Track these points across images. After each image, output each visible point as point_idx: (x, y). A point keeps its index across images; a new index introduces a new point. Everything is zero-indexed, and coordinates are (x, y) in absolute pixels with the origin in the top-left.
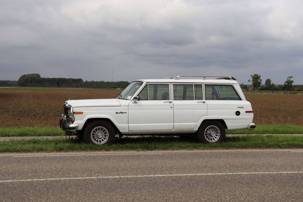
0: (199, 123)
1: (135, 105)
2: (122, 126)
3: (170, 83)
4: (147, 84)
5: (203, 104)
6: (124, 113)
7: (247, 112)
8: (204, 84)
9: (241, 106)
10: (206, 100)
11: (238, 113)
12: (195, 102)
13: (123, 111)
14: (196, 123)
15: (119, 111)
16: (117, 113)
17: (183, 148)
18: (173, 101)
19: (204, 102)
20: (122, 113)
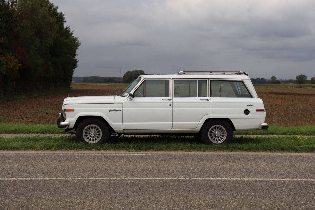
0: (201, 123)
1: (130, 103)
2: (116, 124)
3: (171, 78)
4: (145, 80)
5: (207, 101)
6: (118, 111)
7: (257, 110)
8: (210, 80)
9: (250, 104)
10: (211, 97)
11: (247, 112)
12: (197, 99)
13: (117, 109)
14: (198, 123)
15: (112, 109)
16: (110, 111)
17: (181, 149)
18: (173, 98)
19: (208, 100)
20: (115, 110)
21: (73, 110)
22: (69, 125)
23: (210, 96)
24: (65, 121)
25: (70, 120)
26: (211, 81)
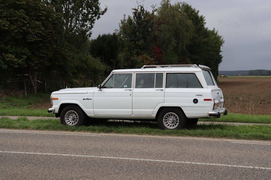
0: (156, 110)
1: (100, 93)
3: (134, 72)
4: (113, 74)
6: (89, 99)
7: (205, 100)
8: (166, 72)
9: (199, 94)
11: (196, 101)
13: (89, 98)
14: (153, 110)
15: (85, 98)
16: (84, 99)
18: (135, 89)
19: (162, 90)
20: (88, 99)
21: (57, 99)
22: (54, 110)
23: (165, 87)
24: (52, 107)
25: (56, 107)
26: (167, 74)
